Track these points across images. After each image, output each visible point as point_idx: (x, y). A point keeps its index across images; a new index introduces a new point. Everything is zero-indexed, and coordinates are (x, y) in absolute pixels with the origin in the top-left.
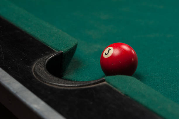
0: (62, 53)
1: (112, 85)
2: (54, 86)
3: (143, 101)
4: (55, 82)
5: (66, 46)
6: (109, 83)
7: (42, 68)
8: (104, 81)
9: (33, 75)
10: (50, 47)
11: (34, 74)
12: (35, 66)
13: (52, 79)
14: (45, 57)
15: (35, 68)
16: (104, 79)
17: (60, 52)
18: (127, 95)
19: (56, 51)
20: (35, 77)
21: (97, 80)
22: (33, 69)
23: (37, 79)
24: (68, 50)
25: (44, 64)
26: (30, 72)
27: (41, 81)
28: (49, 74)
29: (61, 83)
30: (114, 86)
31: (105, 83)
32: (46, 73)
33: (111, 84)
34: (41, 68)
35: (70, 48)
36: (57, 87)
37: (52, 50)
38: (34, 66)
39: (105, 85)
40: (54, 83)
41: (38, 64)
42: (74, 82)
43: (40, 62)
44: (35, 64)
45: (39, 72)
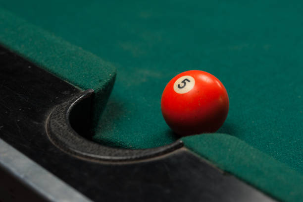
0: (93, 94)
1: (199, 154)
2: (93, 161)
4: (93, 154)
5: (98, 80)
7: (64, 126)
8: (181, 145)
9: (49, 141)
10: (67, 82)
11: (49, 138)
12: (50, 122)
13: (85, 147)
14: (65, 103)
15: (49, 125)
16: (181, 142)
17: (90, 92)
19: (83, 91)
20: (53, 143)
22: (46, 126)
23: (58, 147)
24: (103, 86)
25: (65, 117)
26: (43, 134)
27: (65, 152)
28: (79, 138)
29: (104, 154)
30: (203, 156)
31: (183, 149)
32: (72, 134)
33: (196, 152)
34: (62, 126)
35: (106, 83)
36: (98, 162)
37: (74, 88)
38: (47, 122)
39: (185, 153)
40: (93, 156)
41: (55, 118)
42: (127, 151)
43: (57, 114)
44: (48, 118)
45: (60, 134)
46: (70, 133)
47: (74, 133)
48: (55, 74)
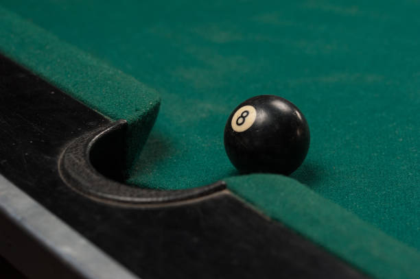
0: (125, 125)
1: (244, 197)
2: (109, 203)
3: (315, 233)
5: (134, 109)
6: (234, 191)
7: (80, 160)
8: (223, 187)
9: (60, 178)
10: (96, 111)
11: (61, 175)
12: (64, 156)
13: (103, 186)
14: (87, 135)
15: (63, 160)
16: (223, 183)
17: (122, 122)
18: (277, 220)
19: (112, 121)
20: (63, 178)
21: (208, 186)
22: (59, 162)
23: (69, 185)
24: (140, 116)
25: (85, 151)
26: (53, 171)
27: (78, 192)
28: (97, 175)
29: (125, 195)
30: (248, 200)
31: (226, 192)
32: (88, 171)
33: (240, 196)
34: (78, 161)
35: (144, 113)
36: (115, 204)
37: (103, 118)
38: (61, 157)
39: (226, 197)
40: (110, 196)
41: (71, 152)
42: (153, 192)
43: (75, 147)
44: (64, 151)
45: (74, 171)
46: (86, 169)
47: (91, 170)
48: (83, 101)
